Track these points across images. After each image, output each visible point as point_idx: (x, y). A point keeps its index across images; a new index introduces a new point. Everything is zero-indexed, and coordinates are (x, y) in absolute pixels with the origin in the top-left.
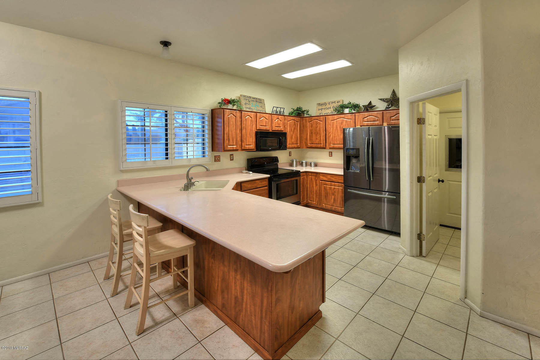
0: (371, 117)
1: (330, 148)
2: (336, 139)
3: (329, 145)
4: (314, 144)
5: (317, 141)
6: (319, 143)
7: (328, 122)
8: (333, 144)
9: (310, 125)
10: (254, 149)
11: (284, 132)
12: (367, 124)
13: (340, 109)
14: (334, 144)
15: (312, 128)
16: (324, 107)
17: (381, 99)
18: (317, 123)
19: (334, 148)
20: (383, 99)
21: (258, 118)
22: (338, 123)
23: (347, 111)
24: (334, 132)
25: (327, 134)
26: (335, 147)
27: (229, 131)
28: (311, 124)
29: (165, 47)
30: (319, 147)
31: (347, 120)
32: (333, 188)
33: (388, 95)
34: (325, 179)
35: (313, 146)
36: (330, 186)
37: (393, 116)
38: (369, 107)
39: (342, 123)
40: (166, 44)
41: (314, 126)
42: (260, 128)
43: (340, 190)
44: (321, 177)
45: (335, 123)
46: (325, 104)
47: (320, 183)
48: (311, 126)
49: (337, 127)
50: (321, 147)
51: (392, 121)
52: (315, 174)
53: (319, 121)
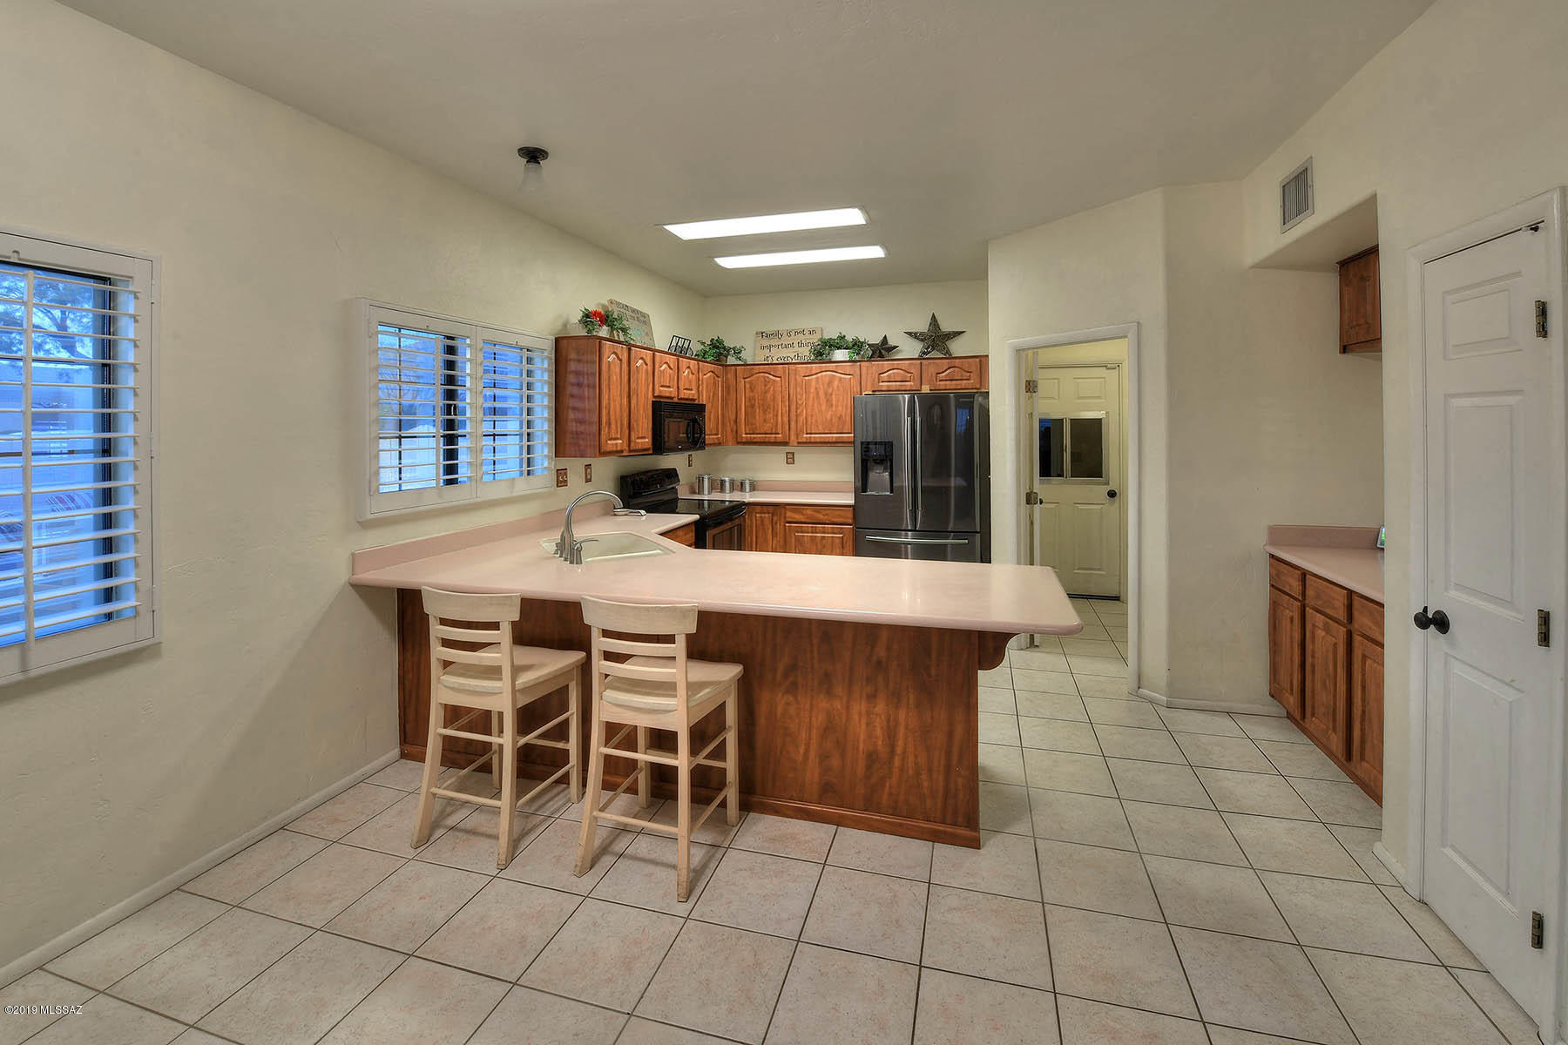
0: (895, 371)
1: (799, 443)
2: (816, 421)
3: (797, 435)
4: (757, 434)
5: (767, 427)
6: (772, 429)
7: (796, 380)
8: (807, 434)
9: (748, 386)
10: (648, 449)
11: (696, 402)
12: (888, 386)
13: (823, 350)
14: (811, 434)
15: (751, 394)
16: (774, 342)
17: (910, 334)
18: (766, 382)
19: (810, 443)
20: (915, 334)
21: (657, 366)
22: (820, 383)
23: (840, 355)
24: (811, 403)
25: (793, 407)
26: (812, 440)
27: (609, 399)
28: (750, 383)
29: (532, 165)
30: (772, 441)
31: (843, 376)
32: (819, 540)
33: (922, 326)
34: (798, 517)
35: (754, 438)
36: (812, 533)
37: (943, 372)
38: (882, 350)
39: (830, 383)
40: (533, 155)
41: (760, 388)
42: (660, 391)
43: (837, 541)
44: (788, 514)
45: (814, 383)
46: (777, 334)
47: (785, 530)
48: (751, 388)
49: (818, 394)
50: (778, 440)
51: (941, 383)
52: (771, 509)
53: (771, 377)
